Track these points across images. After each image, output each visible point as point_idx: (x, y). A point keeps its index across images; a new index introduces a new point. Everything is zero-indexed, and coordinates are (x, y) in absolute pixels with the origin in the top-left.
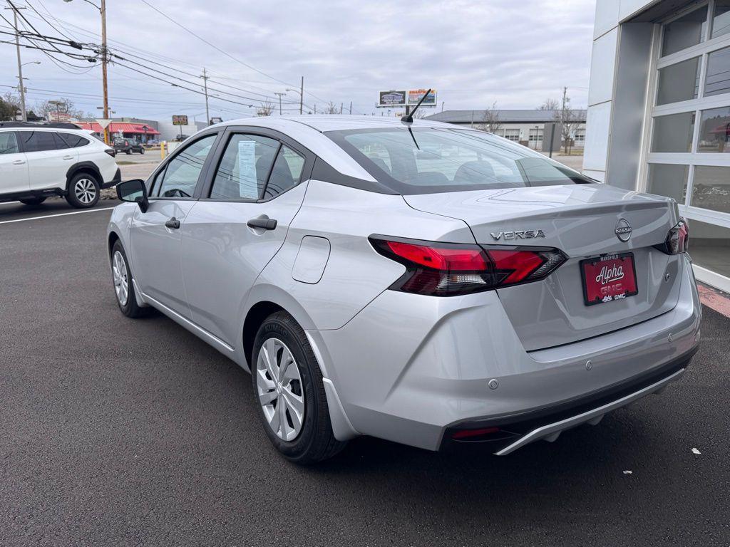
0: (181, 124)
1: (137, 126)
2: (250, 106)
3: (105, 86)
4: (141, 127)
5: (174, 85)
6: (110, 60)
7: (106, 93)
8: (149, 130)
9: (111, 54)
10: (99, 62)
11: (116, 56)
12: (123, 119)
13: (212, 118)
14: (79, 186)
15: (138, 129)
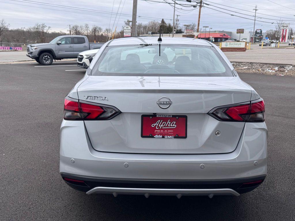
0: (240, 33)
1: (220, 34)
2: (272, 23)
3: (199, 17)
4: (222, 35)
5: (232, 15)
6: (203, 6)
7: (199, 21)
8: (226, 36)
9: (204, 3)
10: (198, 7)
11: (206, 4)
12: (215, 31)
13: (257, 30)
14: (158, 62)
15: (221, 36)
